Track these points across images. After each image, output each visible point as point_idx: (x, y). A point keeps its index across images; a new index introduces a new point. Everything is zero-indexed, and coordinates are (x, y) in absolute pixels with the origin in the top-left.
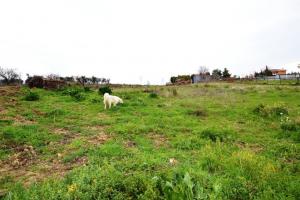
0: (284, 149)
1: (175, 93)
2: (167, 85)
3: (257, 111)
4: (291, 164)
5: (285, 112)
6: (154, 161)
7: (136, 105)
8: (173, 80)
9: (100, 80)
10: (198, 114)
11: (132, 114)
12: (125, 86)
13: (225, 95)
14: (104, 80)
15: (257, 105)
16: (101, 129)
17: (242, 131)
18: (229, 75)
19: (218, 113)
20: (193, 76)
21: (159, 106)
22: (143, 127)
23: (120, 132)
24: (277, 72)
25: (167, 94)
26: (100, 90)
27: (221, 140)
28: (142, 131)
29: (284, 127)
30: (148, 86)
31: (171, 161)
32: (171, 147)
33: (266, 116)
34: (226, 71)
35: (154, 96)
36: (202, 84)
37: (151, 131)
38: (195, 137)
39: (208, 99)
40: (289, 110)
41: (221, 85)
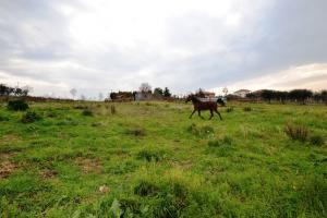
0: (209, 164)
1: (113, 111)
2: (106, 101)
3: (190, 129)
4: (214, 177)
5: (212, 130)
6: (80, 191)
7: (63, 124)
8: (113, 96)
9: (12, 90)
10: (137, 133)
11: (56, 136)
12: (51, 100)
13: (165, 113)
14: (19, 91)
15: (190, 124)
16: (7, 156)
17: (177, 149)
18: (169, 95)
19: (156, 132)
20: (135, 93)
21: (94, 126)
22: (70, 151)
23: (35, 160)
24: (208, 94)
25: (104, 111)
26: (11, 104)
27: (157, 160)
28: (67, 156)
29: (210, 144)
30: (82, 101)
31: (101, 188)
32: (103, 173)
33: (197, 134)
34: (167, 91)
35: (87, 113)
36: (144, 102)
37: (80, 155)
38: (131, 159)
39: (148, 118)
40: (215, 128)
41: (162, 103)
